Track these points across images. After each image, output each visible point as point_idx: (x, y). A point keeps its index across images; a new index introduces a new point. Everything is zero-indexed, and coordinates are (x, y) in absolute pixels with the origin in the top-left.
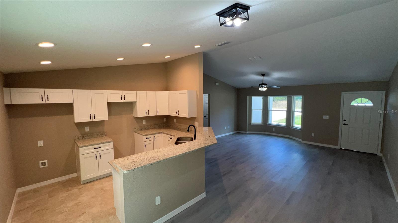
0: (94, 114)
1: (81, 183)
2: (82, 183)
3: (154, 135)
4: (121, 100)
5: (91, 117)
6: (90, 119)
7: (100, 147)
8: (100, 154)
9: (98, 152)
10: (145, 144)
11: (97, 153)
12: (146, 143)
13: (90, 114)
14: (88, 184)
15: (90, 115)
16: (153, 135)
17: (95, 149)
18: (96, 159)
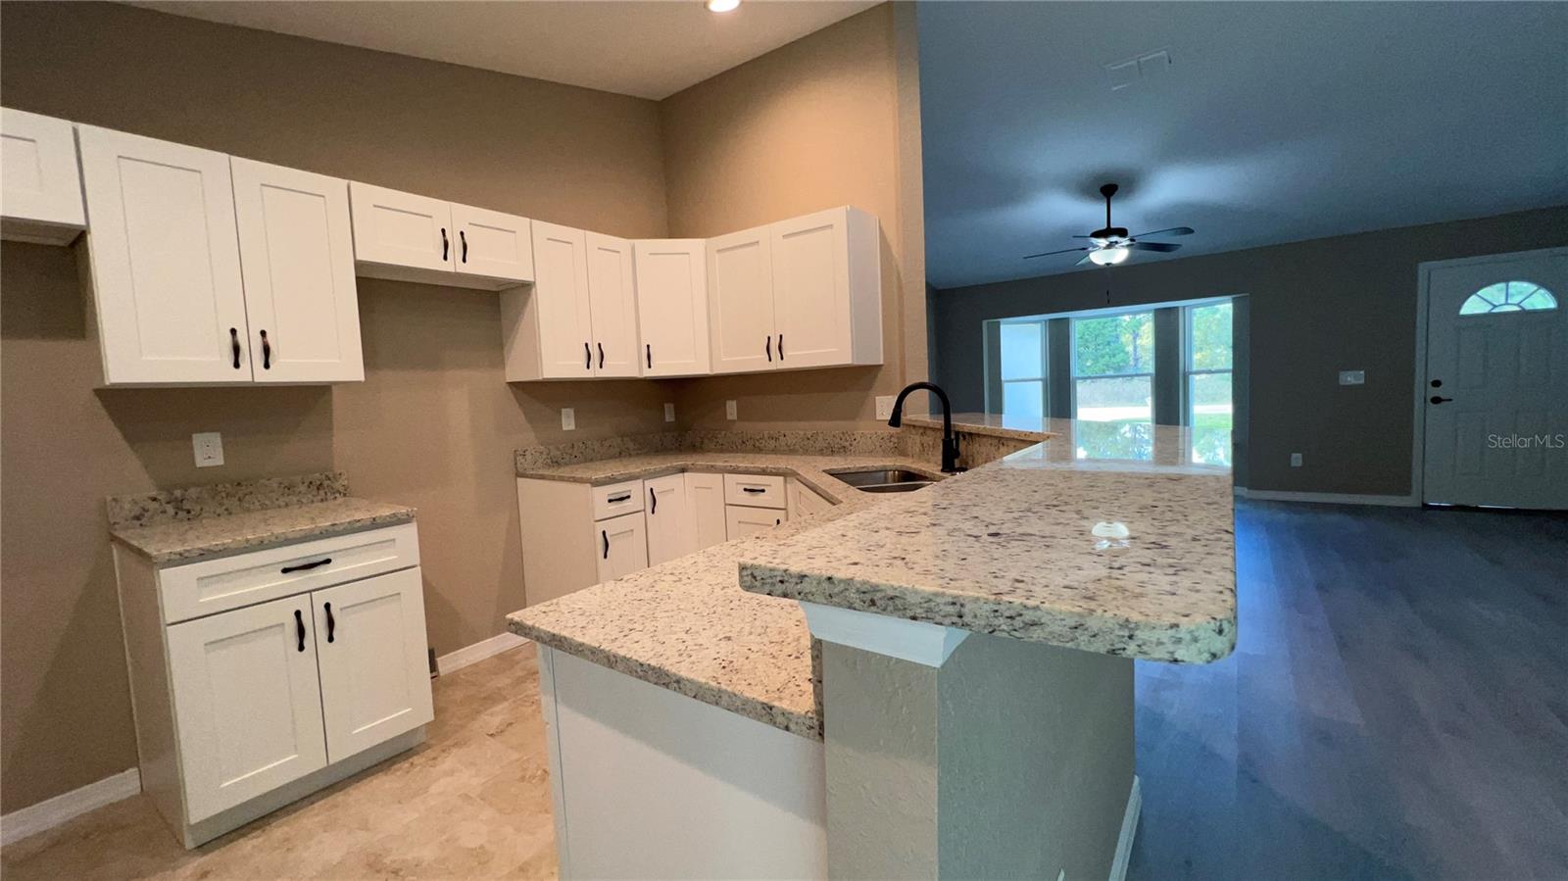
0: (263, 333)
1: (182, 845)
2: (189, 844)
3: (649, 484)
4: (445, 258)
5: (236, 349)
6: (237, 365)
7: (328, 561)
8: (327, 606)
9: (310, 592)
10: (604, 533)
11: (301, 603)
12: (611, 528)
13: (233, 332)
14: (247, 845)
15: (229, 335)
16: (640, 481)
17: (285, 571)
18: (301, 648)
